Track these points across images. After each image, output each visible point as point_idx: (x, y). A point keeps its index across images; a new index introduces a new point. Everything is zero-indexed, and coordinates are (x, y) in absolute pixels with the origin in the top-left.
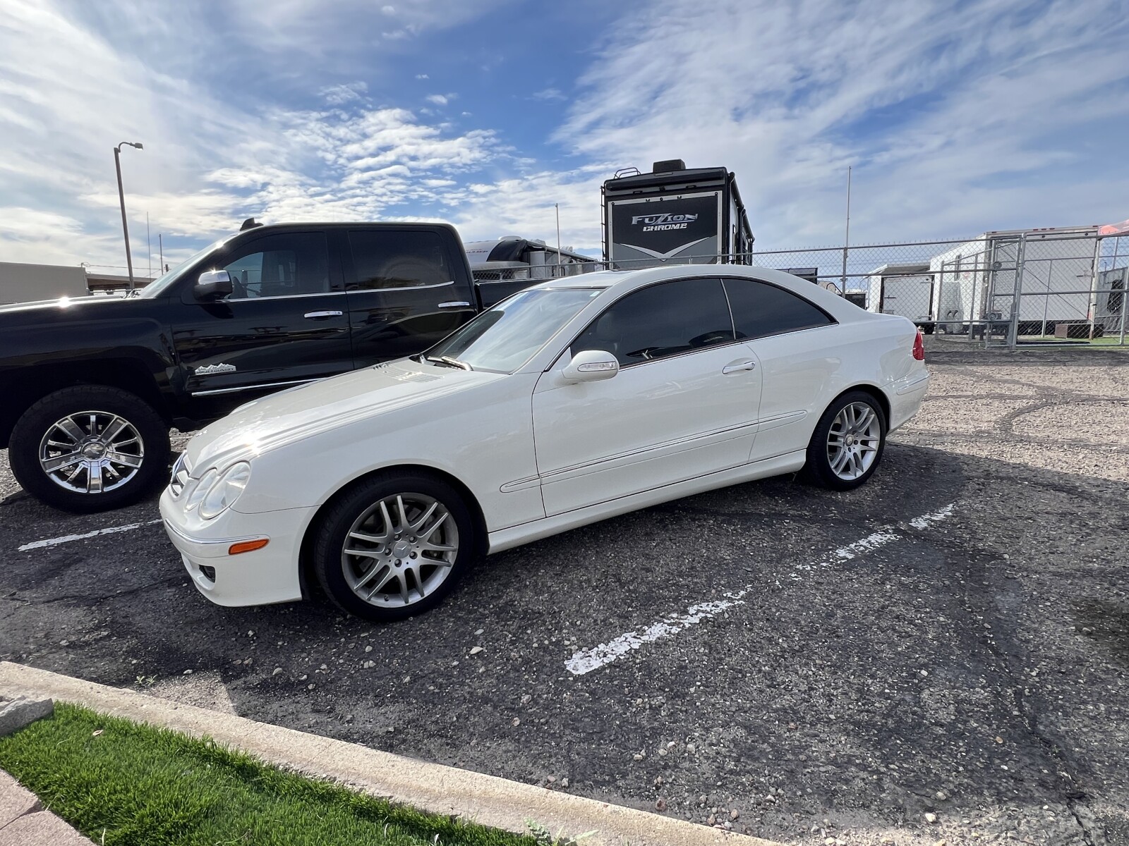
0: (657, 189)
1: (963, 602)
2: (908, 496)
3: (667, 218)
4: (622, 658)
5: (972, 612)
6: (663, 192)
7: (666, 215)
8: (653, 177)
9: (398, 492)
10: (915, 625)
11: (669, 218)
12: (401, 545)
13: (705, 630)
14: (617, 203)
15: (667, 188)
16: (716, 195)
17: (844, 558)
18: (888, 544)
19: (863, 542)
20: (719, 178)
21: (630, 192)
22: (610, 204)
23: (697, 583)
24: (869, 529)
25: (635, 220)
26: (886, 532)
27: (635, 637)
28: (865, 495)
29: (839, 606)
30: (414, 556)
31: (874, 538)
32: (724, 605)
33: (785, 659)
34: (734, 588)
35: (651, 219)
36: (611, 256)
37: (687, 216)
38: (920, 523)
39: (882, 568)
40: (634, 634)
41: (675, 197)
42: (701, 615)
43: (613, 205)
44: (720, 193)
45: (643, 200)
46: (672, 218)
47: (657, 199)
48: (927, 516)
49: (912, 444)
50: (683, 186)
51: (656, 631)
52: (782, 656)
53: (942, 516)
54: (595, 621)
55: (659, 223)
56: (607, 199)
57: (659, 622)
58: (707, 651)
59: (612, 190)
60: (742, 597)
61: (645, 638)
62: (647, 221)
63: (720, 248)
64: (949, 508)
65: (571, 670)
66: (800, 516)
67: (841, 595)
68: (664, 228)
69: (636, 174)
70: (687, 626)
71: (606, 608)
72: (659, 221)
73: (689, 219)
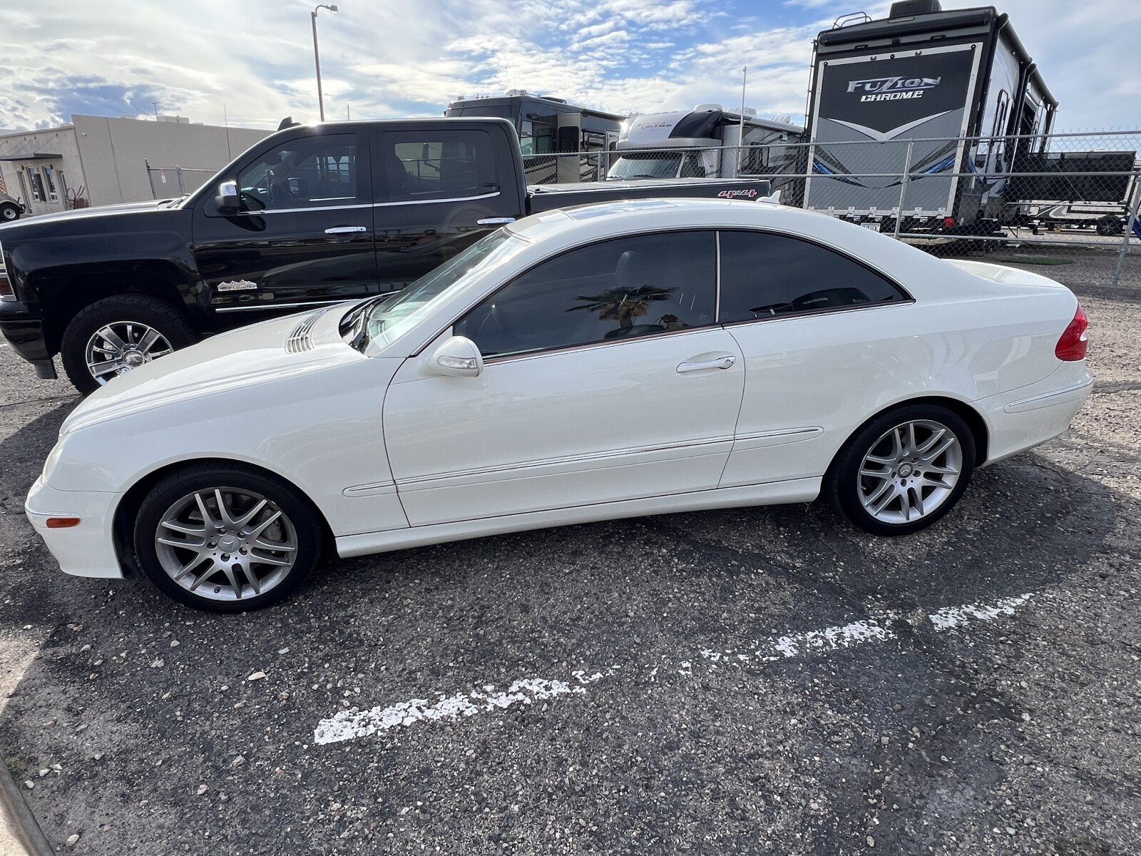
0: (888, 42)
1: (878, 782)
2: (977, 564)
3: (896, 83)
4: (380, 734)
5: (874, 806)
6: (897, 46)
7: (896, 79)
8: (885, 25)
9: (217, 485)
10: (768, 802)
11: (900, 82)
12: (228, 540)
13: (501, 723)
14: (832, 62)
15: (904, 40)
16: (973, 48)
17: (781, 654)
18: (866, 643)
19: (830, 634)
20: (981, 24)
21: (851, 47)
22: (821, 64)
23: (560, 644)
24: (862, 611)
25: (852, 86)
26: (881, 623)
27: (419, 708)
28: (908, 550)
29: (696, 736)
30: (243, 552)
31: (856, 631)
32: (559, 688)
33: (551, 800)
34: (594, 663)
35: (874, 84)
36: (813, 135)
37: (926, 80)
38: (946, 619)
39: (816, 685)
40: (424, 702)
41: (912, 53)
42: (520, 696)
43: (826, 65)
44: (979, 46)
45: (867, 59)
46: (903, 84)
47: (887, 56)
48: (971, 608)
49: (1071, 468)
50: (927, 37)
51: (451, 706)
52: (550, 795)
53: (993, 612)
54: (404, 670)
55: (884, 90)
56: (820, 57)
57: (466, 692)
58: (474, 756)
59: (827, 45)
60: (591, 682)
61: (429, 713)
62: (868, 87)
63: (964, 127)
64: (1019, 601)
65: (316, 734)
66: (785, 567)
67: (717, 716)
68: (890, 97)
69: (863, 20)
70: (490, 708)
71: (430, 654)
72: (885, 88)
73: (927, 84)
